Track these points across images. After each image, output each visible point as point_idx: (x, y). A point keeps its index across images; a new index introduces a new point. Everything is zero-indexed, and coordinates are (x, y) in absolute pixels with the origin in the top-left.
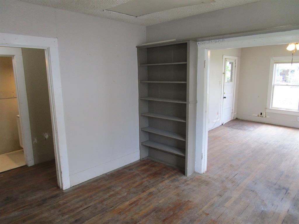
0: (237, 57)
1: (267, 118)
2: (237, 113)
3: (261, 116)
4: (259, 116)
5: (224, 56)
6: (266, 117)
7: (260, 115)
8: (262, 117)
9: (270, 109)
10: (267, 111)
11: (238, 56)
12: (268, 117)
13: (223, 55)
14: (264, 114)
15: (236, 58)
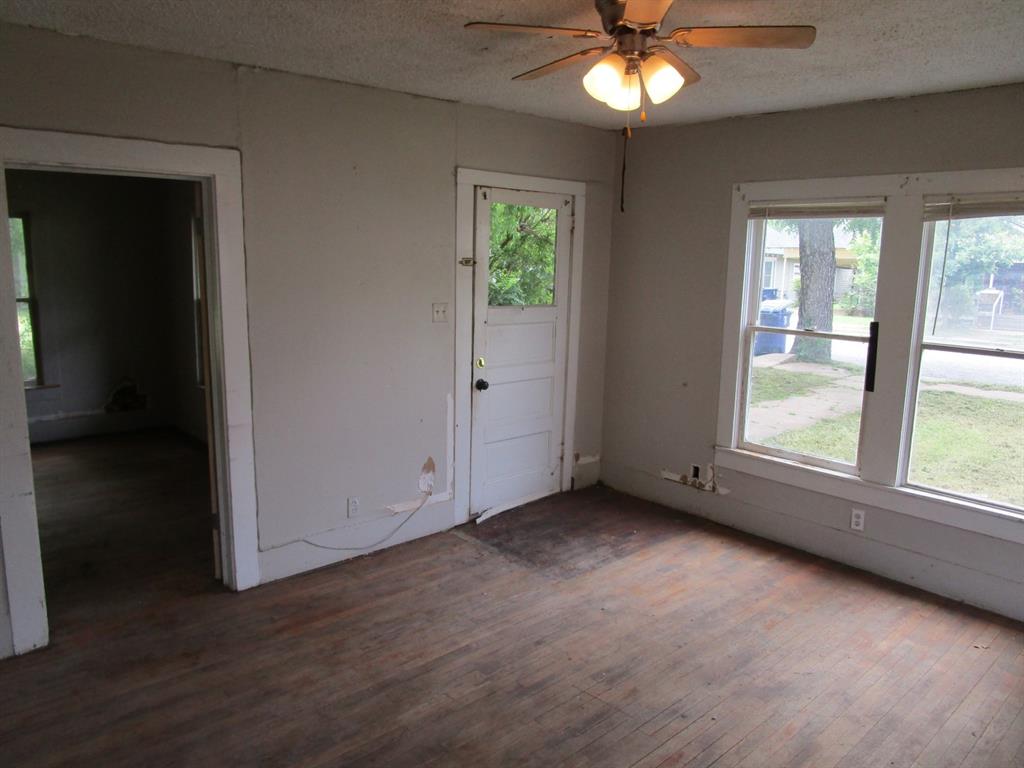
0: (584, 184)
1: (718, 494)
2: (601, 460)
3: (693, 485)
4: (685, 484)
5: (459, 170)
6: (714, 489)
7: (690, 479)
8: (701, 487)
9: (733, 453)
10: (720, 460)
11: (586, 182)
12: (722, 491)
13: (456, 168)
14: (707, 477)
15: (579, 189)
